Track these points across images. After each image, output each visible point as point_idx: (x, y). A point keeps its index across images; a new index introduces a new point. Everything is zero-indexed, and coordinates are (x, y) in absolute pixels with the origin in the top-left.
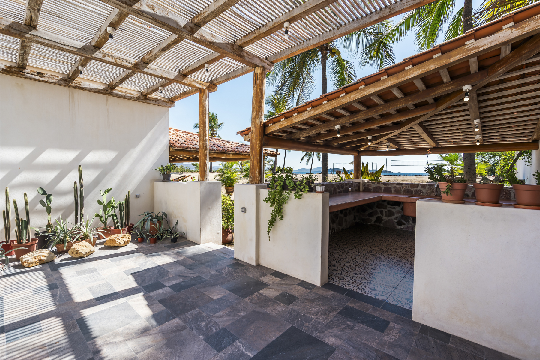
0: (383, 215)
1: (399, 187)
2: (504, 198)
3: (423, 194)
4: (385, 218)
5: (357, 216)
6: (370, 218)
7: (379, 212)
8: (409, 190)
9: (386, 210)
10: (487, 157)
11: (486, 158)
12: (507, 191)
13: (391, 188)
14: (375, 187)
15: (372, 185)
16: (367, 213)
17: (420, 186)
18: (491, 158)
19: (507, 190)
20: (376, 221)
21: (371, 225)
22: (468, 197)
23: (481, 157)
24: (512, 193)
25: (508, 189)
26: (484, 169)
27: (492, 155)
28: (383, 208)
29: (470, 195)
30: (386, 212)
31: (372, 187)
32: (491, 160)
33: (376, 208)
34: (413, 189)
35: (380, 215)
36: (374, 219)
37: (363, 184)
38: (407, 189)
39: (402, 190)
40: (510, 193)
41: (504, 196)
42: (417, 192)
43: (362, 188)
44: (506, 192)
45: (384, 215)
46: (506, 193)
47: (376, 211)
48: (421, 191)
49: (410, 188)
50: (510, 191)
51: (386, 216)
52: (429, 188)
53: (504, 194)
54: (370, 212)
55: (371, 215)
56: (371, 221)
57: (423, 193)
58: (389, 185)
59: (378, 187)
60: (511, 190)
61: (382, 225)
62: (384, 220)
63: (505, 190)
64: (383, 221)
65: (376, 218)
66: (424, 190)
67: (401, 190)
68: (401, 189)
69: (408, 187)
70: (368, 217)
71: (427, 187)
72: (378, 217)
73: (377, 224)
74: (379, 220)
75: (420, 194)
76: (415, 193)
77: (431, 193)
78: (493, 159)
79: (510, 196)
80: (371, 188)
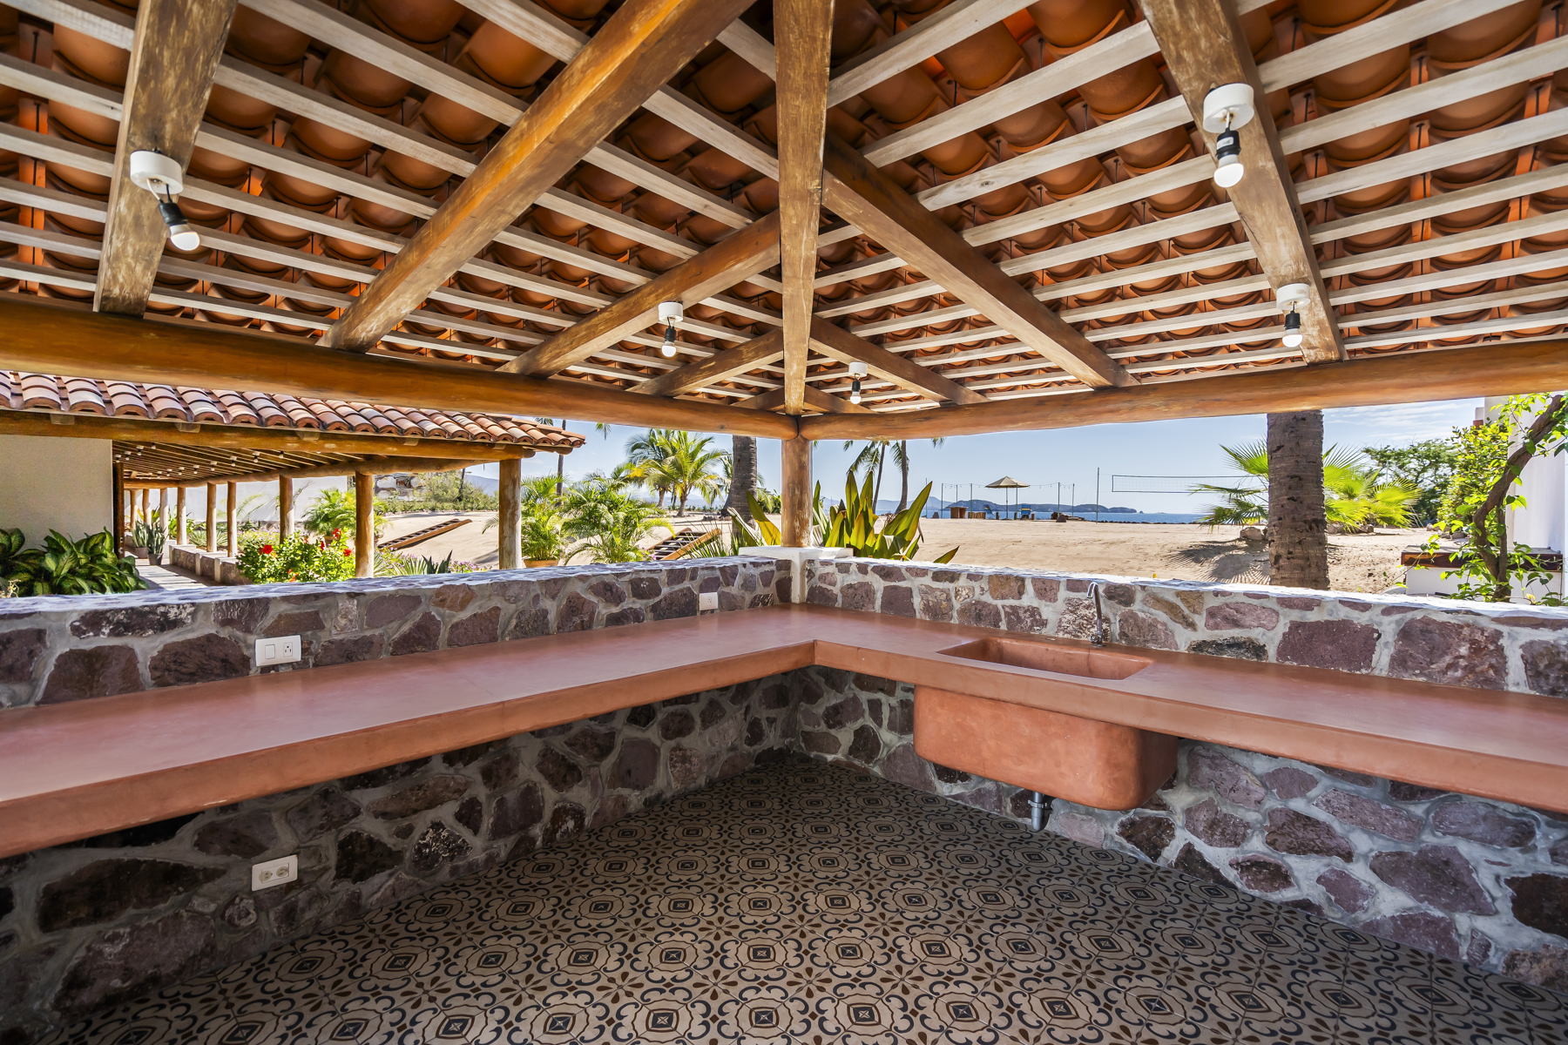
0: (880, 725)
1: (942, 591)
2: (1460, 680)
3: (1044, 631)
4: (887, 736)
5: (771, 721)
6: (833, 732)
7: (865, 706)
8: (985, 605)
9: (894, 701)
10: (1411, 466)
11: (1409, 471)
12: (1478, 636)
13: (910, 590)
14: (850, 586)
15: (839, 577)
16: (820, 709)
17: (1029, 587)
18: (1424, 470)
19: (1483, 631)
20: (853, 751)
21: (836, 764)
22: (1258, 656)
23: (1394, 468)
24: (1507, 652)
25: (1483, 622)
26: (1398, 502)
27: (1428, 462)
28: (882, 690)
29: (1272, 655)
30: (892, 709)
31: (839, 585)
32: (1426, 475)
33: (853, 686)
34: (999, 603)
35: (868, 721)
36: (845, 737)
37: (803, 569)
38: (978, 602)
39: (957, 605)
40: (1500, 649)
41: (1463, 663)
42: (1019, 620)
43: (797, 594)
44: (1473, 642)
45: (885, 722)
46: (1477, 649)
47: (855, 699)
48: (1033, 612)
49: (987, 598)
50: (1499, 634)
51: (891, 728)
52: (1069, 601)
53: (1463, 650)
54: (833, 702)
55: (835, 717)
56: (834, 745)
57: (1044, 623)
58: (904, 579)
59: (862, 585)
60: (1504, 629)
61: (877, 770)
62: (886, 745)
63: (1466, 631)
64: (883, 753)
65: (856, 732)
66: (1048, 611)
67: (952, 608)
68: (948, 599)
69: (978, 591)
70: (823, 727)
71: (1063, 594)
72: (863, 729)
73: (857, 762)
74: (866, 743)
75: (1031, 628)
76: (1009, 623)
77: (1081, 626)
78: (1430, 472)
79: (1501, 669)
80: (836, 590)
